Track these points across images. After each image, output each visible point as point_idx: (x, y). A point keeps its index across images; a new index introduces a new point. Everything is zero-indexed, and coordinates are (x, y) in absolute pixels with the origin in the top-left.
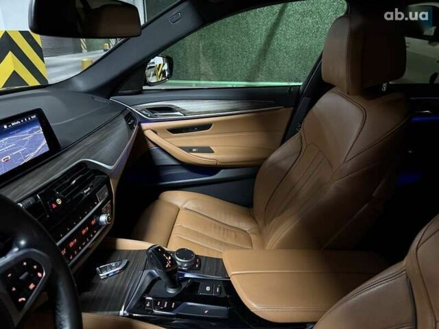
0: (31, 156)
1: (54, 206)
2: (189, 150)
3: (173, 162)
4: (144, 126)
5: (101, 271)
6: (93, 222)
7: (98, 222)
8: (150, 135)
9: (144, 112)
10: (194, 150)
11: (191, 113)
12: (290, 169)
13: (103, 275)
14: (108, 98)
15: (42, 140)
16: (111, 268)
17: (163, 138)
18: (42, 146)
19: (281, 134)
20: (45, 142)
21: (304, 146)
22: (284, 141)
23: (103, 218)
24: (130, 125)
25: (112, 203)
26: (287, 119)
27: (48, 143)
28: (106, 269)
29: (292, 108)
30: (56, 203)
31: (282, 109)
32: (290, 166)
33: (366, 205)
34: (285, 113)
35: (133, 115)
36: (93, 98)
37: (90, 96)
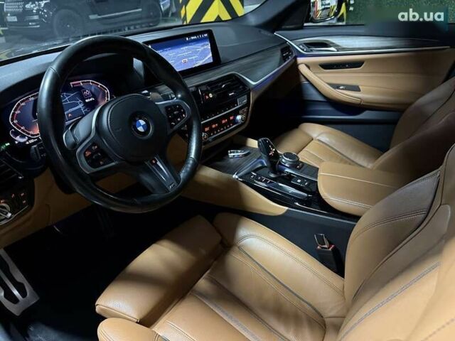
0: (200, 63)
1: (207, 97)
2: (337, 86)
3: (320, 98)
4: (300, 60)
5: (231, 153)
6: (231, 118)
7: (234, 119)
8: (303, 69)
9: (301, 47)
10: (341, 87)
11: (344, 49)
13: (231, 155)
14: (273, 32)
15: (209, 53)
16: (237, 152)
17: (314, 73)
18: (208, 58)
20: (211, 55)
23: (239, 117)
24: (284, 57)
25: (248, 109)
27: (213, 56)
28: (234, 152)
30: (208, 96)
35: (291, 49)
36: (260, 31)
37: (258, 29)
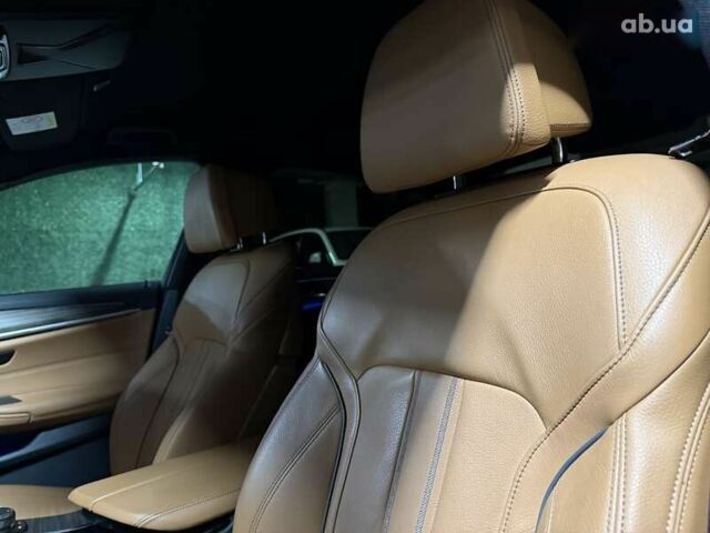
12: (166, 390)
19: (146, 340)
21: (182, 350)
22: (150, 353)
26: (148, 328)
29: (153, 311)
31: (139, 312)
32: (165, 385)
33: (275, 369)
34: (144, 318)
